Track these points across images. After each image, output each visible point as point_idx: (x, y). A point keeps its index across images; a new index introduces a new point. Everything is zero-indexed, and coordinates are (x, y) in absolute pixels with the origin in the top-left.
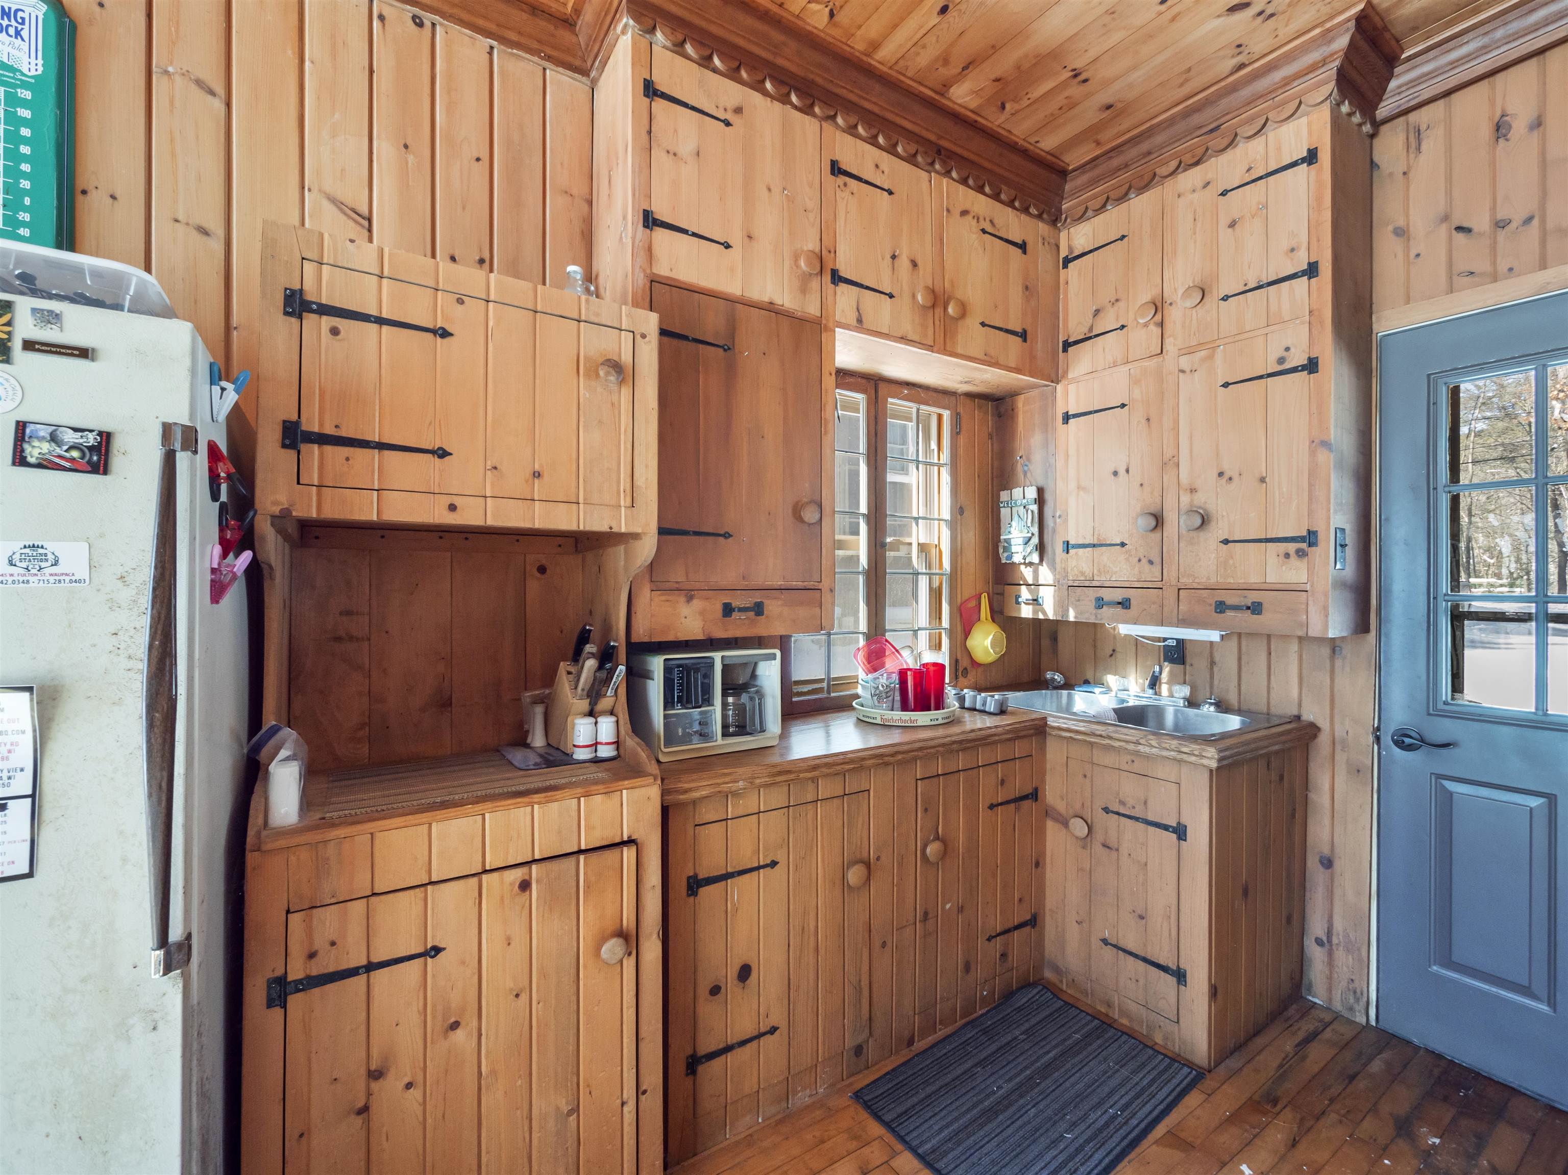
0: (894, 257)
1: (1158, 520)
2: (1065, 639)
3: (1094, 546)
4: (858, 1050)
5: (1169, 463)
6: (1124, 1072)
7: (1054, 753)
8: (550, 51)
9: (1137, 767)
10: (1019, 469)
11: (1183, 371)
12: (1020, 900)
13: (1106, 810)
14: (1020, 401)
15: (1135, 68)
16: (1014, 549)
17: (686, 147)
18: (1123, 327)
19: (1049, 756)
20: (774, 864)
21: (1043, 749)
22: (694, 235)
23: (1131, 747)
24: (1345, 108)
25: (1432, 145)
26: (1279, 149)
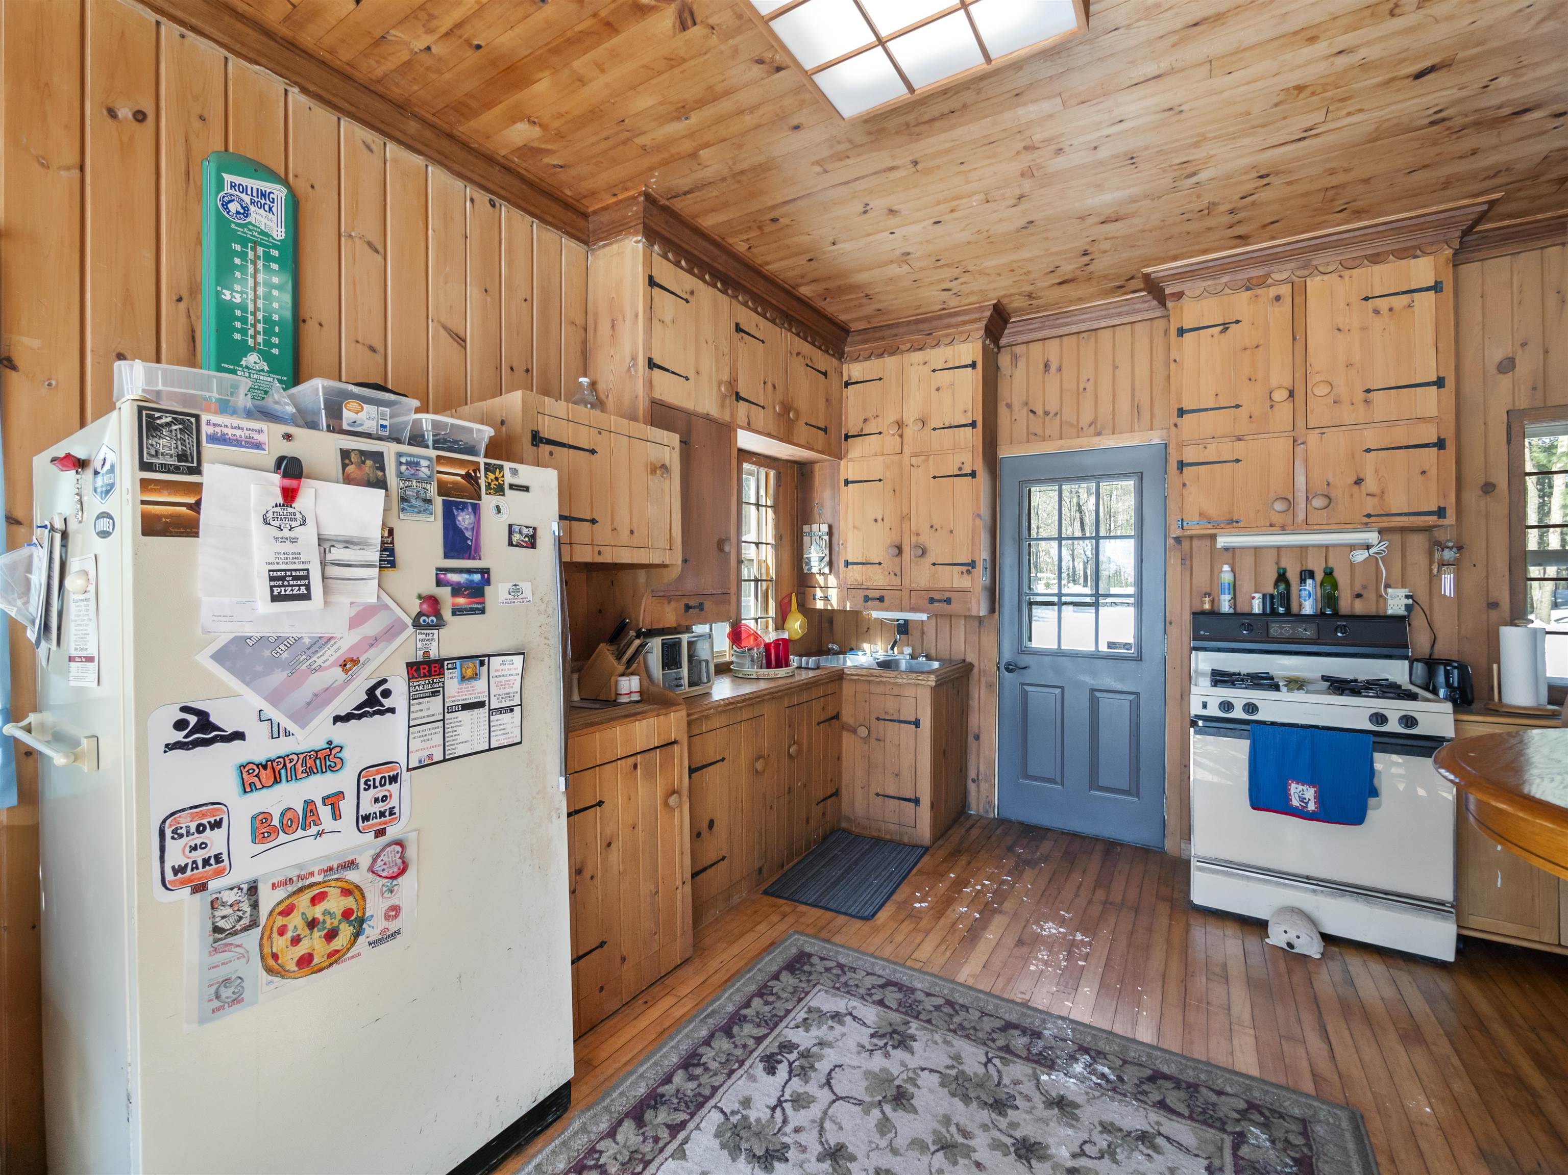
0: (765, 383)
1: (899, 549)
2: (838, 621)
3: (863, 564)
4: (760, 870)
5: (905, 518)
6: (893, 855)
7: (848, 690)
8: (569, 229)
9: (896, 691)
10: (816, 511)
11: (912, 466)
12: (831, 780)
13: (878, 719)
14: (817, 467)
15: (896, 299)
16: (813, 564)
17: (668, 318)
18: (880, 433)
19: (844, 693)
20: (723, 760)
21: (841, 688)
22: (673, 373)
23: (892, 680)
24: (988, 342)
25: (1022, 364)
26: (960, 356)
